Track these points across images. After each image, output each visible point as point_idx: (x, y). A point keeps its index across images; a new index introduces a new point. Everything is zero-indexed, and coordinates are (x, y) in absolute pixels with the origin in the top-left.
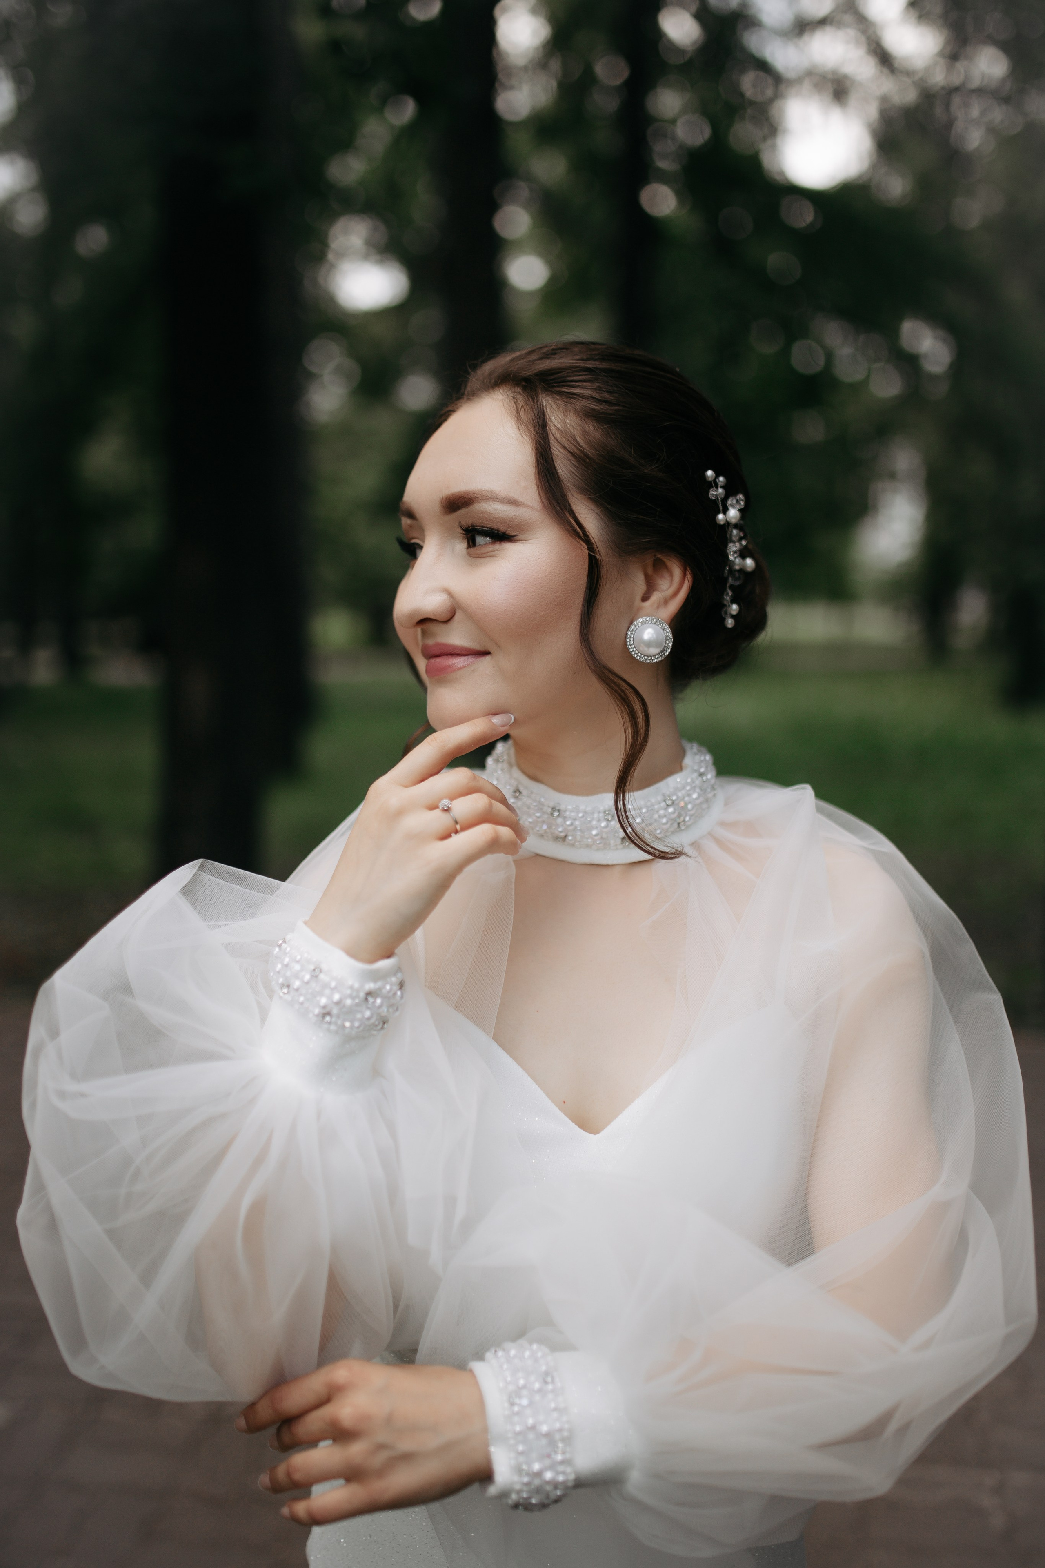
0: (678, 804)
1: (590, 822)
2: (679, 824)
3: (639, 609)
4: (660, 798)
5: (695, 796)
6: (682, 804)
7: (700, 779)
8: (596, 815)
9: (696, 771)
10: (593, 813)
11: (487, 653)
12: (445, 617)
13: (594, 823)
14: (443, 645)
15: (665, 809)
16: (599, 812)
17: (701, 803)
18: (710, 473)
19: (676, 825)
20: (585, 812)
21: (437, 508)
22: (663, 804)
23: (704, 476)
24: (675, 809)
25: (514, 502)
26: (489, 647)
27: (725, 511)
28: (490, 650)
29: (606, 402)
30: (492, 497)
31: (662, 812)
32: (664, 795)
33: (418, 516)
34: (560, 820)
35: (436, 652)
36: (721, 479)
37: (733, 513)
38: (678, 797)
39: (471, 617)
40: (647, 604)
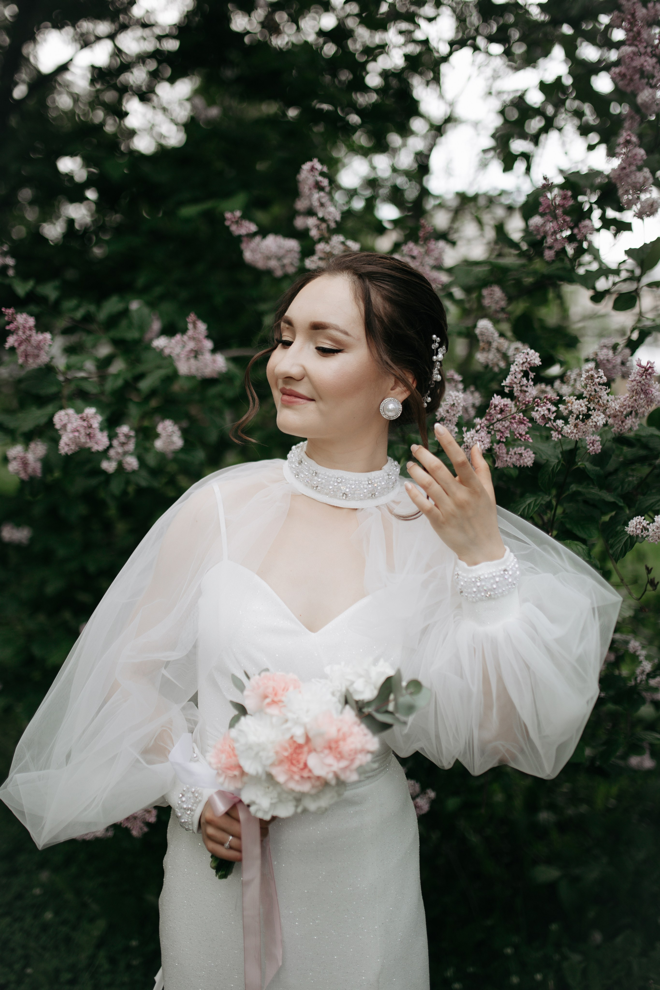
0: (374, 485)
1: (330, 482)
2: (372, 494)
3: (389, 393)
4: (366, 479)
5: (383, 483)
6: (376, 485)
7: (387, 476)
8: (333, 479)
9: (387, 472)
10: (332, 477)
11: (312, 400)
12: (299, 378)
13: (332, 482)
14: (293, 391)
15: (367, 485)
16: (335, 478)
17: (385, 488)
18: (434, 336)
19: (370, 495)
20: (328, 476)
21: (307, 325)
22: (367, 482)
23: (431, 338)
24: (372, 487)
25: (346, 333)
26: (316, 397)
27: (437, 354)
28: (315, 399)
29: (397, 295)
30: (337, 329)
31: (365, 486)
32: (368, 478)
33: (295, 325)
34: (316, 478)
35: (288, 392)
36: (438, 339)
37: (440, 356)
38: (375, 481)
39: (311, 381)
40: (393, 392)
